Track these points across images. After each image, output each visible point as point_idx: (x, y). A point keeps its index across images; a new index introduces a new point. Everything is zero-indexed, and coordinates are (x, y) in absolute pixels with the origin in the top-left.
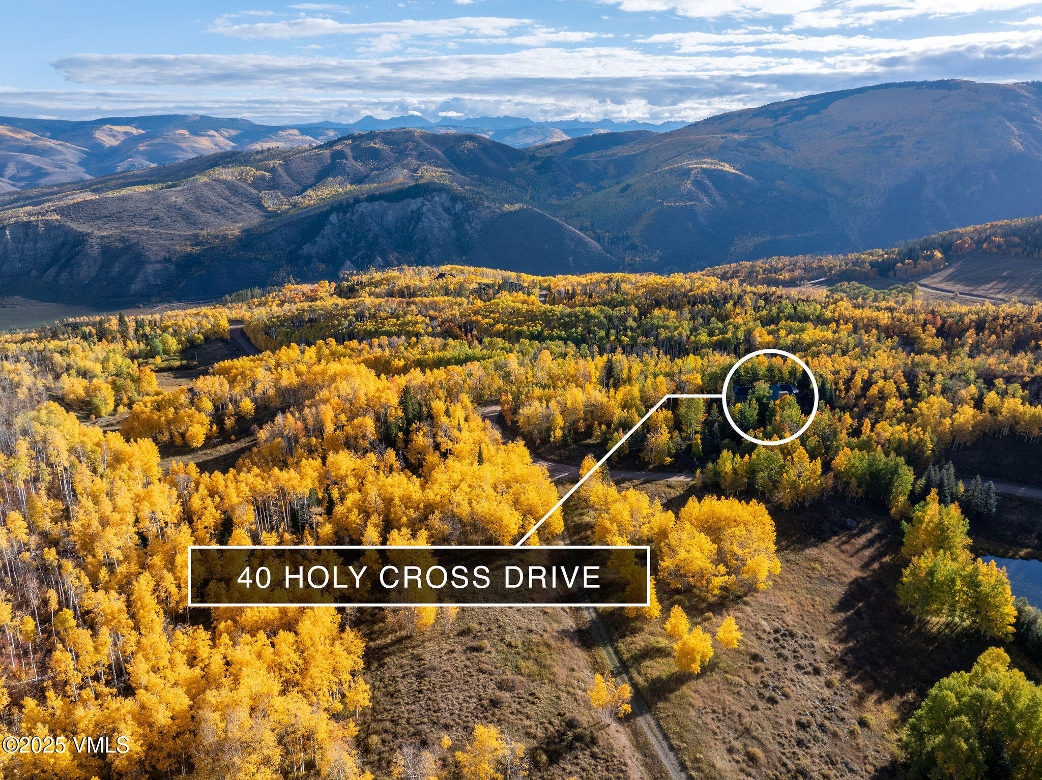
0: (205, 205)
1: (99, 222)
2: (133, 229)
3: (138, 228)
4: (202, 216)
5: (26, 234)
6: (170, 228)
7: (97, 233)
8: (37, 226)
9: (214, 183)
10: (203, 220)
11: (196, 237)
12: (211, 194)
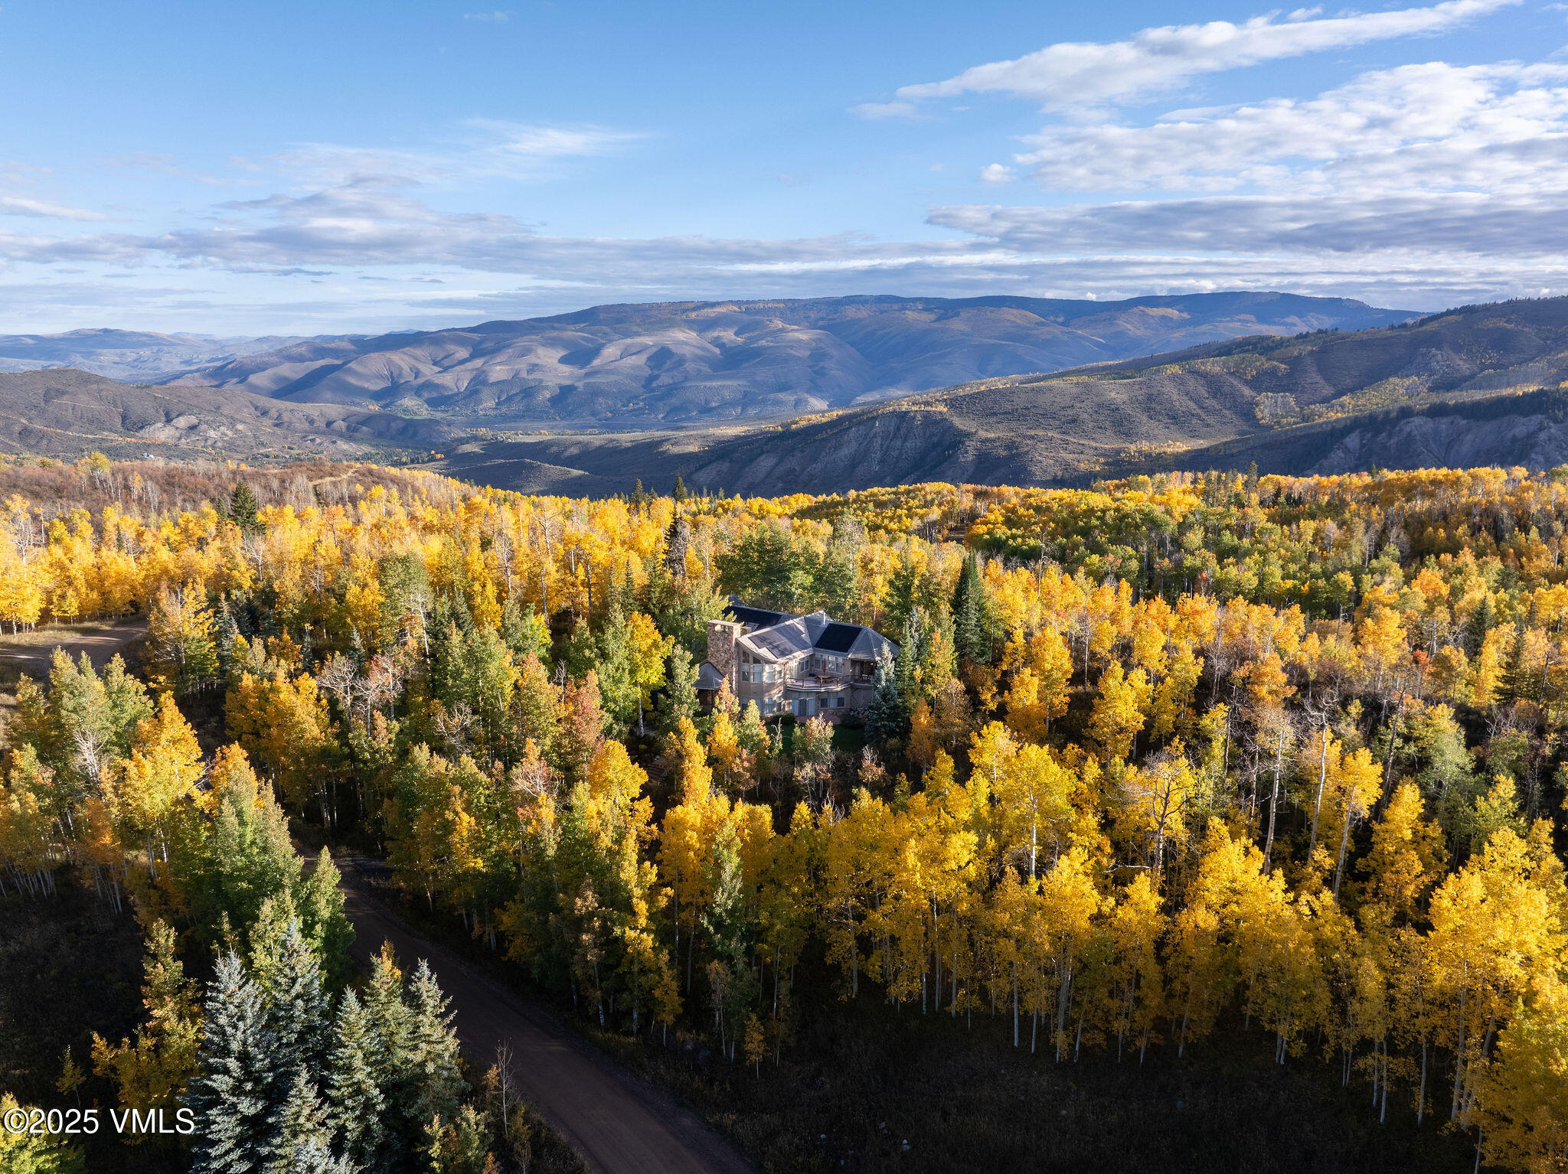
0: (1158, 408)
1: (994, 419)
2: (1032, 433)
3: (1041, 433)
4: (1145, 423)
5: (898, 429)
6: (1087, 437)
7: (983, 434)
8: (914, 418)
9: (1188, 377)
10: (1144, 429)
11: (1118, 452)
12: (1175, 392)
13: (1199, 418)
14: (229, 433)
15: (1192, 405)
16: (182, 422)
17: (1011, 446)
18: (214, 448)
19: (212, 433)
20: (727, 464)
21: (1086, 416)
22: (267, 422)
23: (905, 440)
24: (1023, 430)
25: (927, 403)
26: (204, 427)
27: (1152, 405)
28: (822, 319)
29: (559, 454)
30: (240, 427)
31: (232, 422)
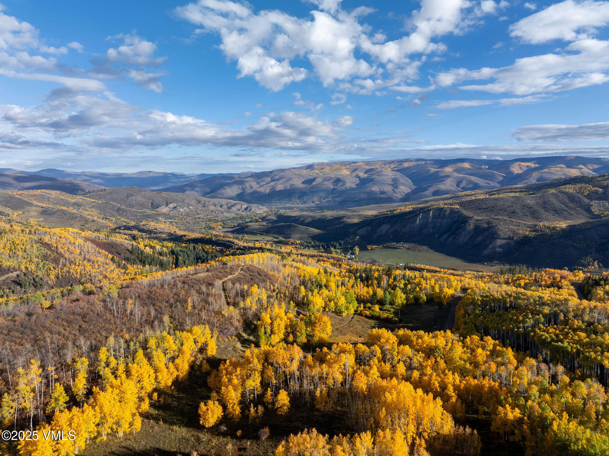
2: (497, 217)
3: (500, 217)
4: (544, 214)
5: (440, 215)
6: (520, 219)
7: (476, 218)
8: (446, 210)
9: (559, 194)
10: (544, 216)
11: (536, 226)
12: (554, 200)
13: (567, 211)
14: (187, 210)
15: (563, 206)
16: (171, 206)
17: (489, 223)
18: (182, 215)
19: (181, 210)
20: (370, 227)
21: (518, 210)
22: (200, 205)
23: (443, 219)
24: (493, 216)
25: (451, 205)
26: (178, 207)
27: (545, 205)
28: (395, 167)
29: (304, 221)
30: (191, 207)
31: (189, 205)
